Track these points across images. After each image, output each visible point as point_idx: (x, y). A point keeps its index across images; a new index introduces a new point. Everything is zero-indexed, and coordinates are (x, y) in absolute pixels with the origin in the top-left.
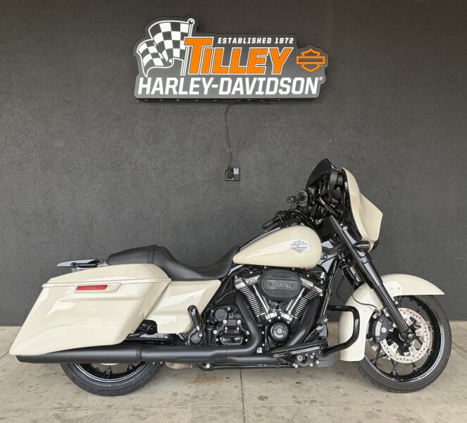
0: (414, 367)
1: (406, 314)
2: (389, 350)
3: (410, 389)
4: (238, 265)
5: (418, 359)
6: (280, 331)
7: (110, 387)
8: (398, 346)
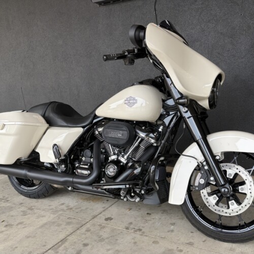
0: (240, 221)
1: (232, 170)
2: (208, 200)
3: (226, 239)
4: (99, 117)
5: (236, 214)
6: (111, 170)
7: (26, 192)
8: (218, 198)
